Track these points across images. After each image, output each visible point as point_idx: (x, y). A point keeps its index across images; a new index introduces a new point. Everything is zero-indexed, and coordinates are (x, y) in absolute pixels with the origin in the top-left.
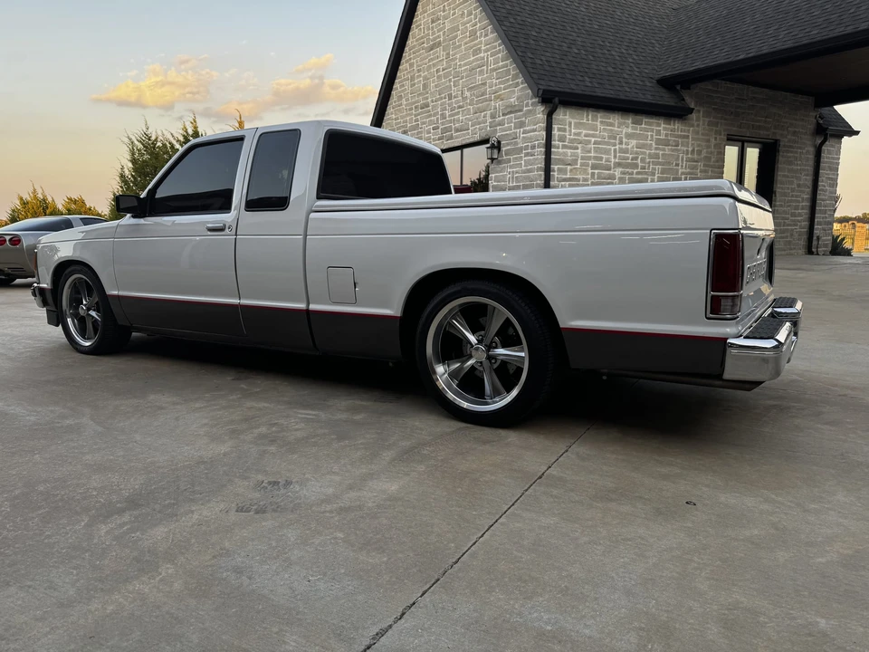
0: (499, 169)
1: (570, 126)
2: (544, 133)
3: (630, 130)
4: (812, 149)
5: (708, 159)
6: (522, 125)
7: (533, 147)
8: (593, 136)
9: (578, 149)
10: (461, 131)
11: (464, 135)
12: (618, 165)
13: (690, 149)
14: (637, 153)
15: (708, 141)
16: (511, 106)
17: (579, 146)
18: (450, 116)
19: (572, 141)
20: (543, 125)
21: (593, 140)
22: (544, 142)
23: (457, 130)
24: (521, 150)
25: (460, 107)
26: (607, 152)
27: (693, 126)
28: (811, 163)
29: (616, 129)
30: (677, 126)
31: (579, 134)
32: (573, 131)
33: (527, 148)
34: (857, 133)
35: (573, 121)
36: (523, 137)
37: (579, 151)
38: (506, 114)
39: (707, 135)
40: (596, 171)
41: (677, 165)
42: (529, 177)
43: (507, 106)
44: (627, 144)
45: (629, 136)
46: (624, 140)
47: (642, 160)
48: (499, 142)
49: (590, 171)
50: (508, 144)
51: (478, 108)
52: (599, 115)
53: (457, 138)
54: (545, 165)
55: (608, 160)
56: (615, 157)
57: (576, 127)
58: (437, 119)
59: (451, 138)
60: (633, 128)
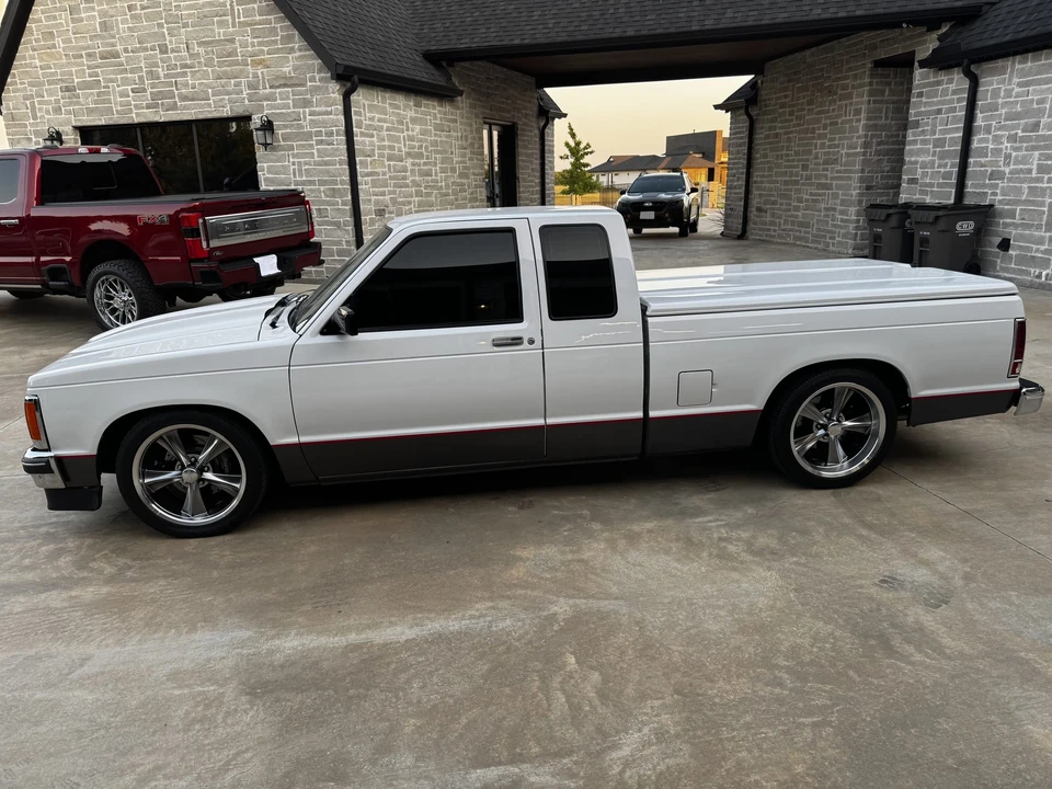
0: (272, 157)
1: (364, 109)
2: (343, 118)
3: (414, 115)
4: (537, 132)
5: (472, 145)
6: (306, 103)
7: (331, 134)
8: (385, 121)
9: (373, 136)
10: (193, 100)
11: (201, 106)
12: (409, 155)
13: (460, 135)
14: (421, 140)
15: (471, 125)
16: (285, 78)
17: (375, 132)
18: (166, 76)
19: (368, 127)
20: (341, 108)
21: (385, 125)
22: (343, 128)
23: (184, 98)
24: (309, 136)
25: (186, 66)
26: (397, 140)
27: (459, 108)
28: (538, 146)
29: (402, 112)
30: (448, 108)
31: (372, 119)
32: (368, 115)
33: (319, 133)
34: (565, 115)
35: (367, 103)
36: (311, 120)
37: (375, 139)
38: (278, 87)
39: (471, 119)
40: (392, 163)
41: (452, 153)
42: (328, 172)
43: (278, 77)
44: (413, 131)
45: (414, 121)
46: (410, 125)
47: (426, 148)
48: (270, 123)
49: (387, 163)
50: (286, 127)
51: (225, 73)
52: (387, 95)
53: (185, 108)
54: (349, 157)
55: (400, 150)
56: (405, 145)
57: (370, 111)
58: (141, 78)
59: (174, 107)
60: (416, 112)
